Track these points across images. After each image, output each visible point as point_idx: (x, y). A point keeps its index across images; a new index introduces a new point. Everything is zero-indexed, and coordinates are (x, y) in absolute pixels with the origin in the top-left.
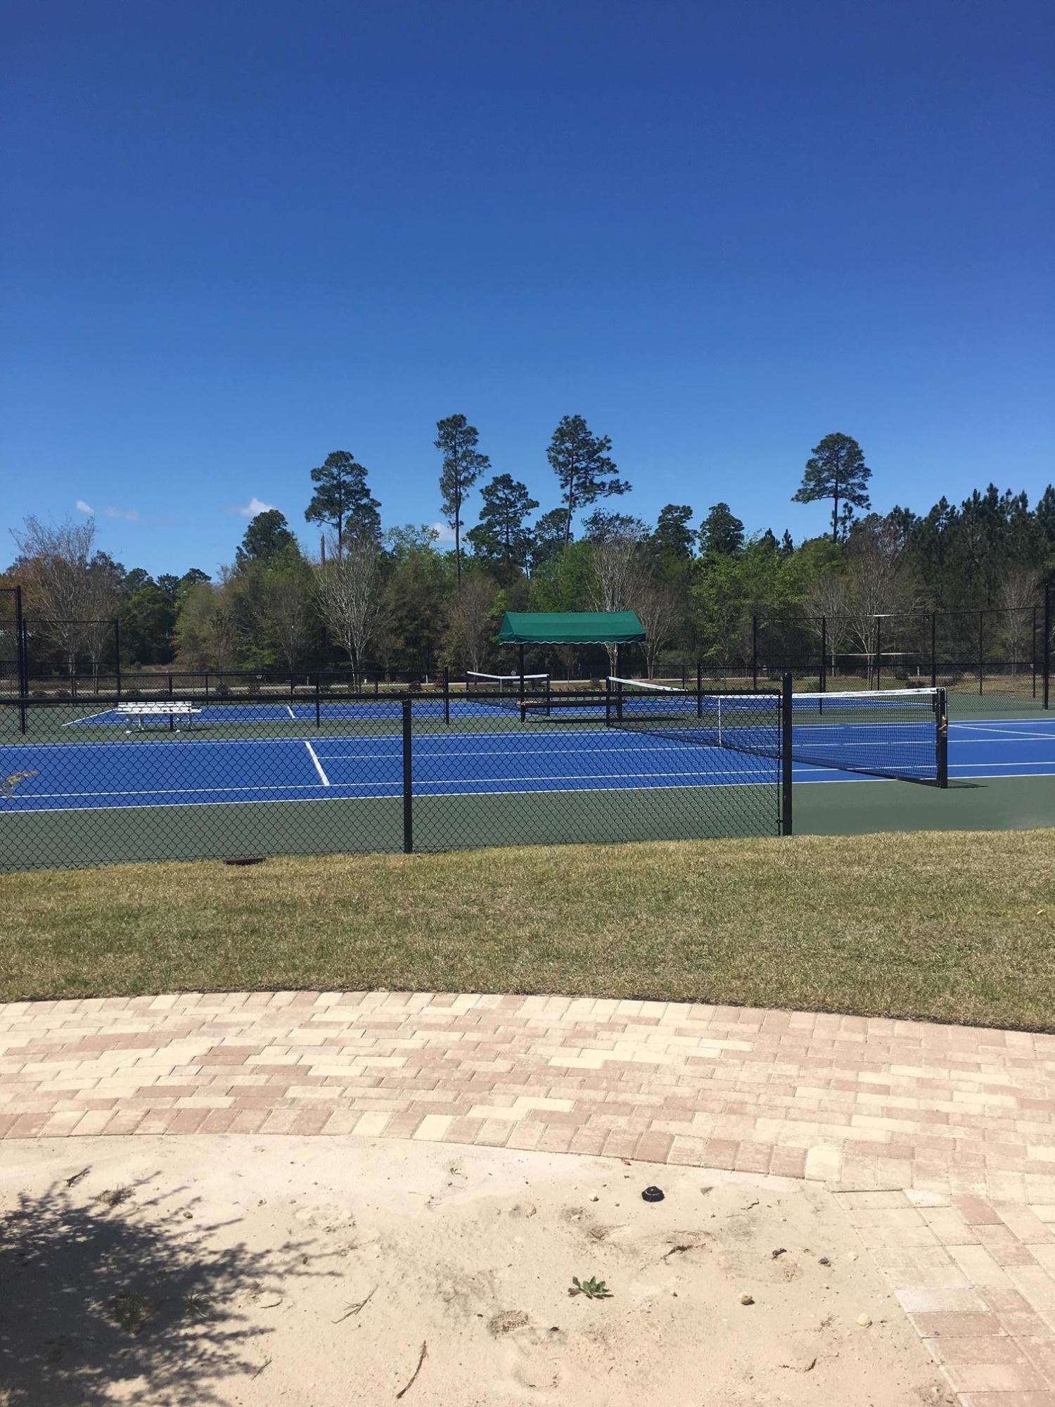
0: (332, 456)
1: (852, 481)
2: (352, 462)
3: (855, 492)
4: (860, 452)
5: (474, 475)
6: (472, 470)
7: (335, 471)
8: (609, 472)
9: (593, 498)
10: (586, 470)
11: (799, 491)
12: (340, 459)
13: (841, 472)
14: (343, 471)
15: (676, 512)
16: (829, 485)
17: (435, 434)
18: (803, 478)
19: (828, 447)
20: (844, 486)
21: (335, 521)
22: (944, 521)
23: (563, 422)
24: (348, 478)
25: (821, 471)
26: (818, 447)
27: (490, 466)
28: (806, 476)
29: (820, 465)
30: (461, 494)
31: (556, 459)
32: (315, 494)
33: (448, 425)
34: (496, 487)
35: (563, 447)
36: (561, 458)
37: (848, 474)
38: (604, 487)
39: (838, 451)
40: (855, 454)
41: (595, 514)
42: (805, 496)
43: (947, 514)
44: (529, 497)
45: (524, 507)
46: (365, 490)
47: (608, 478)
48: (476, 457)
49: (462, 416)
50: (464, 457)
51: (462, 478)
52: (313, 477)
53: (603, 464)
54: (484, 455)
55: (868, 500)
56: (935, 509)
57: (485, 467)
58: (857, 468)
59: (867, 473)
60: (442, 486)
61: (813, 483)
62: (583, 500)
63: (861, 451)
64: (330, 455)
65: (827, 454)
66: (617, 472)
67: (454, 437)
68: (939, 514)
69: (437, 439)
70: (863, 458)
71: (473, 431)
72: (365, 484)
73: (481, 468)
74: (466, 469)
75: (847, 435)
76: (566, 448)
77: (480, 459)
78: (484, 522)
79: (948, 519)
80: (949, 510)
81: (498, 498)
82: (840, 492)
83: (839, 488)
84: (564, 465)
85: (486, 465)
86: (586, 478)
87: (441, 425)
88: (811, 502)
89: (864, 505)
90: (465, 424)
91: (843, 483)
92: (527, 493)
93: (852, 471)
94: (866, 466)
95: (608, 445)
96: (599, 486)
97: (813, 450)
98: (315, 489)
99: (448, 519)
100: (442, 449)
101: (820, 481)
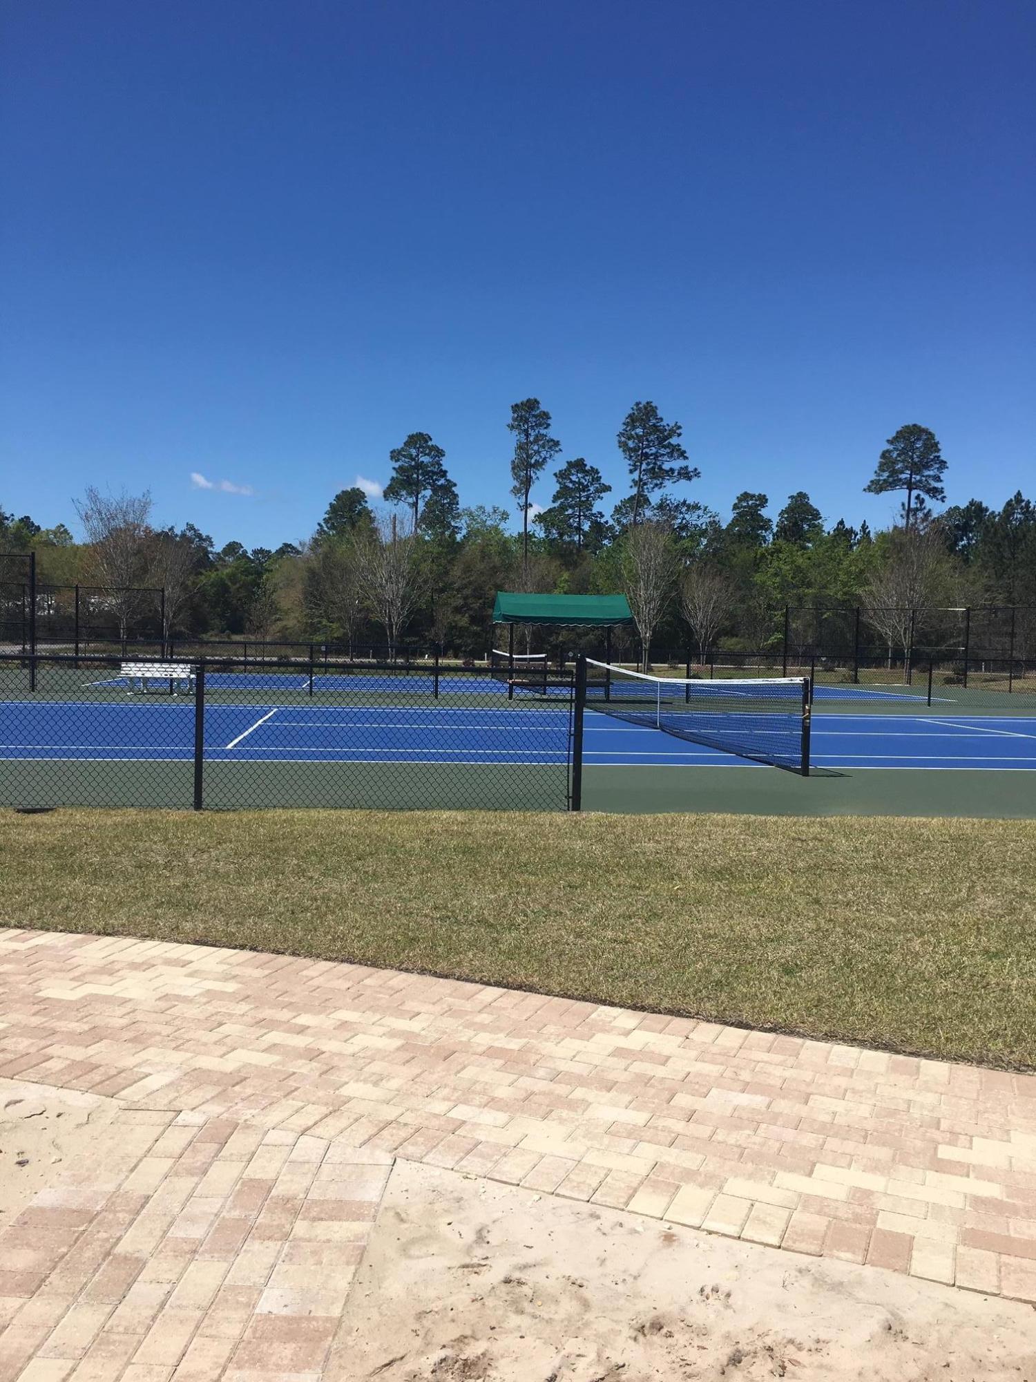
0: (411, 437)
1: (927, 473)
2: (430, 443)
3: (930, 484)
4: (936, 444)
5: (545, 458)
6: (543, 454)
7: (414, 452)
8: (678, 458)
9: (661, 483)
10: (656, 456)
11: (872, 482)
12: (419, 440)
13: (916, 464)
14: (422, 452)
15: (752, 500)
16: (903, 476)
17: (509, 416)
18: (877, 469)
19: (904, 438)
20: (918, 478)
21: (411, 500)
22: (1019, 516)
23: (635, 407)
24: (425, 459)
25: (895, 462)
26: (894, 438)
27: (561, 450)
28: (880, 466)
29: (895, 456)
30: (531, 477)
31: (625, 444)
32: (394, 474)
33: (522, 409)
34: (570, 471)
35: (633, 433)
36: (631, 444)
37: (923, 466)
38: (673, 473)
39: (913, 442)
40: (932, 445)
41: (661, 500)
42: (877, 487)
43: (1022, 508)
44: (602, 481)
45: (597, 491)
46: (441, 470)
47: (677, 464)
48: (548, 441)
49: (536, 400)
50: (536, 441)
51: (533, 461)
52: (392, 458)
53: (673, 450)
54: (556, 439)
55: (942, 492)
56: (1009, 504)
57: (557, 451)
58: (932, 460)
59: (943, 465)
60: (513, 468)
61: (886, 474)
62: (652, 486)
63: (938, 443)
64: (409, 436)
65: (902, 446)
66: (686, 458)
67: (526, 421)
68: (1014, 509)
69: (510, 421)
70: (939, 450)
71: (546, 415)
72: (441, 465)
73: (552, 452)
74: (538, 452)
75: (923, 427)
76: (636, 434)
77: (551, 443)
78: (556, 505)
79: (1023, 514)
80: (1023, 504)
81: (571, 481)
82: (915, 483)
83: (913, 480)
84: (635, 450)
85: (557, 449)
86: (655, 464)
87: (516, 408)
88: (884, 494)
89: (939, 497)
90: (538, 408)
91: (917, 474)
92: (600, 477)
93: (927, 463)
94: (943, 458)
95: (678, 431)
96: (667, 472)
97: (888, 441)
98: (394, 468)
99: (517, 500)
100: (516, 432)
101: (894, 473)
